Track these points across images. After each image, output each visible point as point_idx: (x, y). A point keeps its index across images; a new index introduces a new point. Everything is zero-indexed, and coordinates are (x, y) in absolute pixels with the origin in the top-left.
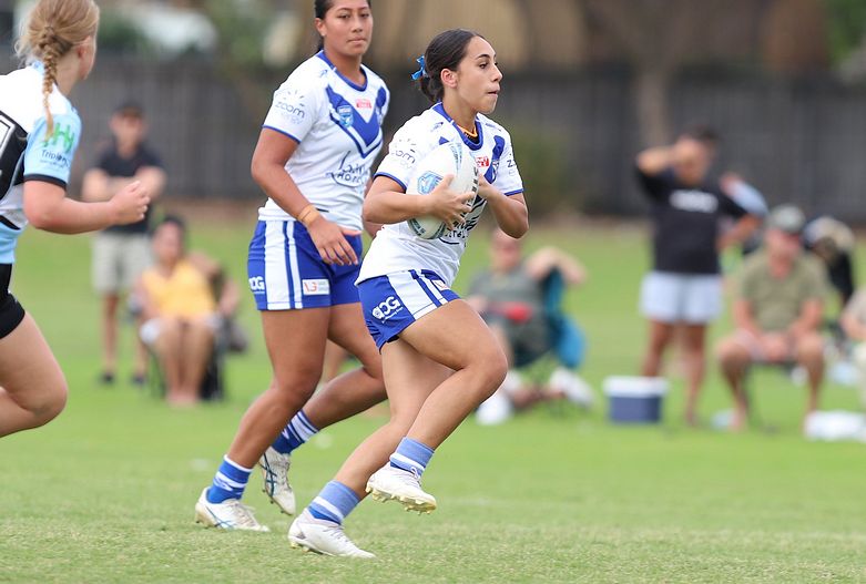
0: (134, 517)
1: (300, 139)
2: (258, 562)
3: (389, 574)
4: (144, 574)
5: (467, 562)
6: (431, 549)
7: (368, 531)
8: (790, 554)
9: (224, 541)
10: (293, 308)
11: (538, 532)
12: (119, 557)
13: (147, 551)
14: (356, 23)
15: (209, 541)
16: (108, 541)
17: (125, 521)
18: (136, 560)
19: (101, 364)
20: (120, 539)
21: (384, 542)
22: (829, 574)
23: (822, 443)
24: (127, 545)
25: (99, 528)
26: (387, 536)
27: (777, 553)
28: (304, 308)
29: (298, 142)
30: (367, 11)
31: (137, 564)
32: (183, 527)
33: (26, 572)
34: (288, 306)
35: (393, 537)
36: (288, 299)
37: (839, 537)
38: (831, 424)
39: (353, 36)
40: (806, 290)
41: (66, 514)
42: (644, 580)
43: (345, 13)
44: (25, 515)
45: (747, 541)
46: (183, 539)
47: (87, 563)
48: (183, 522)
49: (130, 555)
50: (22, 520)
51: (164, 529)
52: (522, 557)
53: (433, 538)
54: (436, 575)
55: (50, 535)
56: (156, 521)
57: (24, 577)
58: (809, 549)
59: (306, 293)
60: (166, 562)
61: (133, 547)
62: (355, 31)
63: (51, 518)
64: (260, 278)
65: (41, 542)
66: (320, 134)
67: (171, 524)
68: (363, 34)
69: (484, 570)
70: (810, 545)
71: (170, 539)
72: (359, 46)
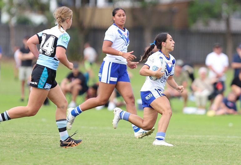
0: (28, 132)
1: (113, 42)
2: (57, 143)
3: (87, 145)
4: (31, 145)
5: (106, 142)
6: (97, 139)
7: (83, 135)
8: (180, 140)
9: (49, 138)
10: (107, 83)
11: (122, 135)
12: (25, 141)
13: (31, 140)
14: (122, 17)
15: (46, 138)
16: (23, 138)
17: (26, 133)
18: (29, 142)
19: (20, 97)
20: (25, 137)
21: (86, 138)
22: (189, 145)
23: (187, 115)
24: (27, 139)
25: (20, 135)
26: (87, 136)
27: (177, 140)
28: (110, 83)
29: (112, 43)
30: (125, 14)
31: (29, 143)
32: (40, 134)
33: (3, 145)
34: (106, 82)
35: (88, 137)
36: (106, 81)
37: (191, 136)
38: (189, 110)
39: (122, 20)
40: (184, 79)
41: (13, 132)
42: (147, 146)
43: (119, 15)
44: (3, 132)
45: (170, 137)
46: (40, 137)
47: (18, 143)
48: (40, 133)
49: (28, 141)
50: (3, 133)
51: (35, 135)
52: (118, 141)
53: (98, 137)
54: (98, 146)
55: (9, 136)
56: (33, 133)
57: (3, 146)
58: (184, 139)
59: (111, 80)
60: (36, 143)
61: (28, 139)
62: (122, 19)
63: (9, 132)
64: (101, 74)
65: (7, 138)
66: (118, 40)
67: (37, 134)
68: (124, 20)
69: (110, 144)
70: (184, 138)
71: (37, 137)
72: (123, 22)
